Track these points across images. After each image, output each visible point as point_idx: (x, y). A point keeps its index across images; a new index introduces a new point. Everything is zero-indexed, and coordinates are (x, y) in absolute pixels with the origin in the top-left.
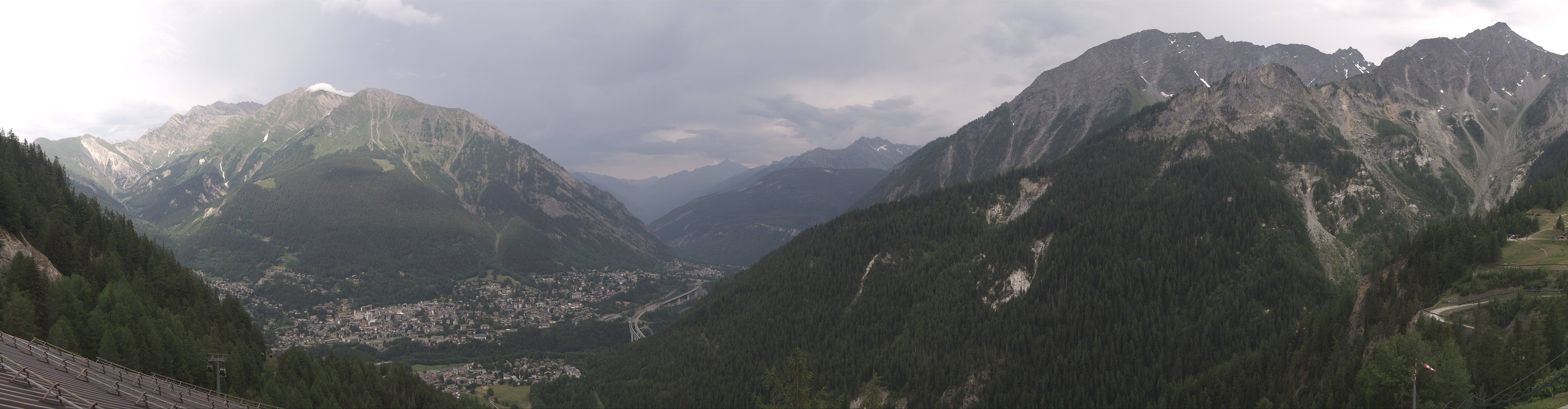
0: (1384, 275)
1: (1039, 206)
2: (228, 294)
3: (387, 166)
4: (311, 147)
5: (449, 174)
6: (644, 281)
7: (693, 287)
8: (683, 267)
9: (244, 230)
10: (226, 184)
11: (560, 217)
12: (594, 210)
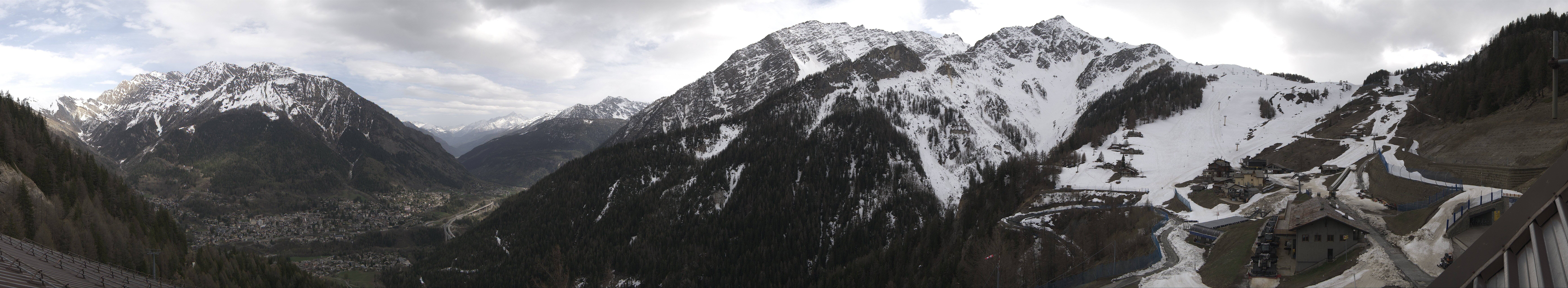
0: (977, 194)
1: (733, 144)
2: (160, 207)
3: (273, 116)
4: (220, 104)
5: (317, 123)
6: (455, 198)
7: (490, 203)
8: (482, 188)
9: (172, 162)
10: (160, 129)
11: (395, 153)
12: (419, 148)
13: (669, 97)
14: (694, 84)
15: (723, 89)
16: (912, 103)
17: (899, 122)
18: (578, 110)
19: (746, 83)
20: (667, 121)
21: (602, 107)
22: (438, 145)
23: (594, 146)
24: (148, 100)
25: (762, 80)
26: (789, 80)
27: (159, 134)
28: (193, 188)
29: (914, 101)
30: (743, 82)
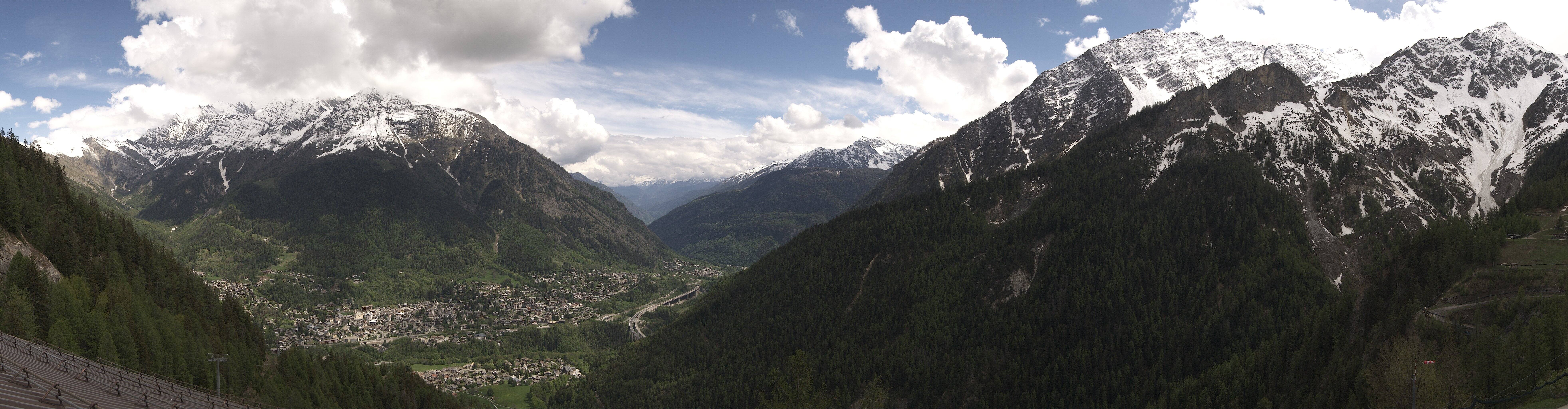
0: (1384, 277)
1: (1037, 208)
2: (228, 294)
3: (386, 165)
4: (312, 147)
5: (449, 174)
6: (644, 281)
7: (692, 287)
8: (683, 267)
9: (243, 230)
10: (226, 184)
11: (560, 217)
12: (594, 210)
13: (947, 138)
14: (983, 119)
15: (1024, 126)
16: (1292, 147)
17: (1273, 173)
18: (820, 156)
19: (1057, 119)
20: (944, 172)
21: (853, 152)
22: (621, 205)
23: (842, 207)
24: (210, 142)
25: (1080, 113)
26: (1118, 114)
27: (225, 190)
28: (273, 267)
29: (1295, 144)
30: (1054, 117)
